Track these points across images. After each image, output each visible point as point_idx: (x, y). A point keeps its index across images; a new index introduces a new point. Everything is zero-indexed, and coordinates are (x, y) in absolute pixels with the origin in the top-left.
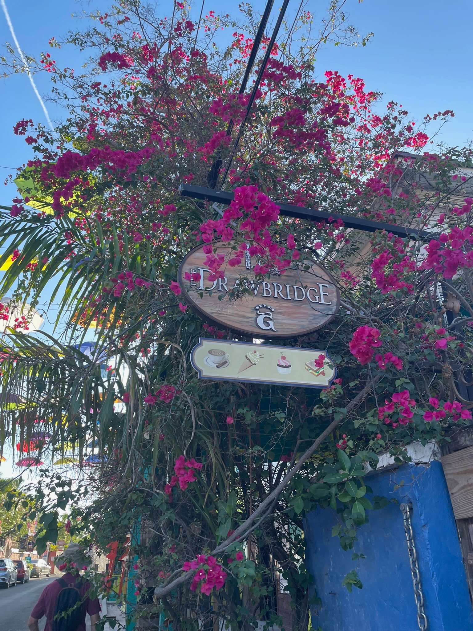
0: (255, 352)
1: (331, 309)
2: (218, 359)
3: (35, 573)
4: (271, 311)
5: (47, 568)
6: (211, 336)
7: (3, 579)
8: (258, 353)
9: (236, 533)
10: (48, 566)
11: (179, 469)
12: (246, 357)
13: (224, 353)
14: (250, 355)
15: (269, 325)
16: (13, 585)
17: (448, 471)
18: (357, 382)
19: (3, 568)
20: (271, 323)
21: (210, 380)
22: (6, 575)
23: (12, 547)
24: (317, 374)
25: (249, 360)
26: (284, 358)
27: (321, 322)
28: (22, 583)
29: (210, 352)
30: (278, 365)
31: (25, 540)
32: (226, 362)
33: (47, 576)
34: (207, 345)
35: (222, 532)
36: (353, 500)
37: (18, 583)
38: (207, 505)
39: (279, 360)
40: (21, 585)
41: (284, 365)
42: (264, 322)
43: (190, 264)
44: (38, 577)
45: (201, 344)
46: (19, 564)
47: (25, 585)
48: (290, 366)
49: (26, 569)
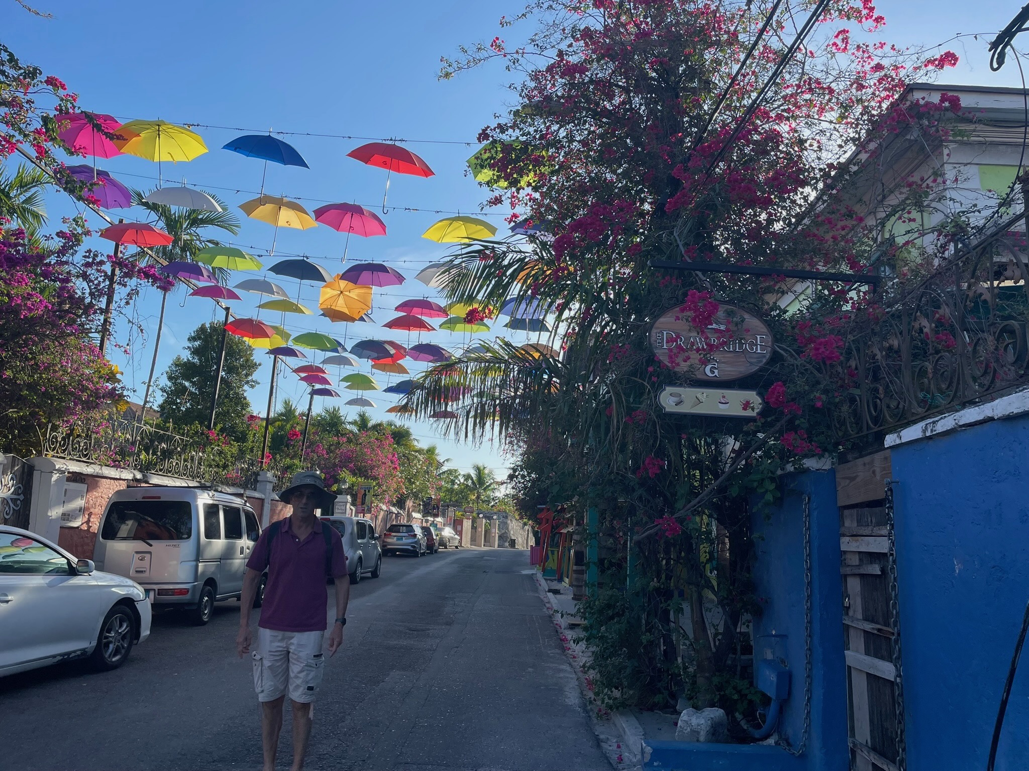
0: (703, 393)
1: (765, 357)
2: (676, 399)
3: (443, 543)
4: (716, 361)
5: (456, 538)
6: (672, 384)
7: (414, 547)
8: (705, 394)
9: (688, 506)
10: (456, 536)
11: (649, 464)
12: (697, 397)
13: (680, 395)
14: (699, 396)
15: (714, 372)
16: (423, 554)
17: (838, 475)
18: (773, 417)
19: (412, 533)
20: (716, 371)
21: (671, 415)
22: (416, 542)
23: (412, 511)
25: (698, 399)
26: (724, 397)
27: (755, 368)
28: (431, 553)
29: (671, 395)
30: (720, 402)
31: (429, 504)
32: (682, 401)
33: (457, 547)
34: (669, 389)
35: (679, 505)
36: (767, 491)
37: (428, 553)
38: (668, 487)
39: (720, 399)
40: (432, 556)
41: (724, 402)
42: (711, 370)
43: (658, 328)
44: (446, 548)
45: (665, 389)
46: (426, 530)
47: (435, 555)
48: (727, 403)
49: (435, 537)
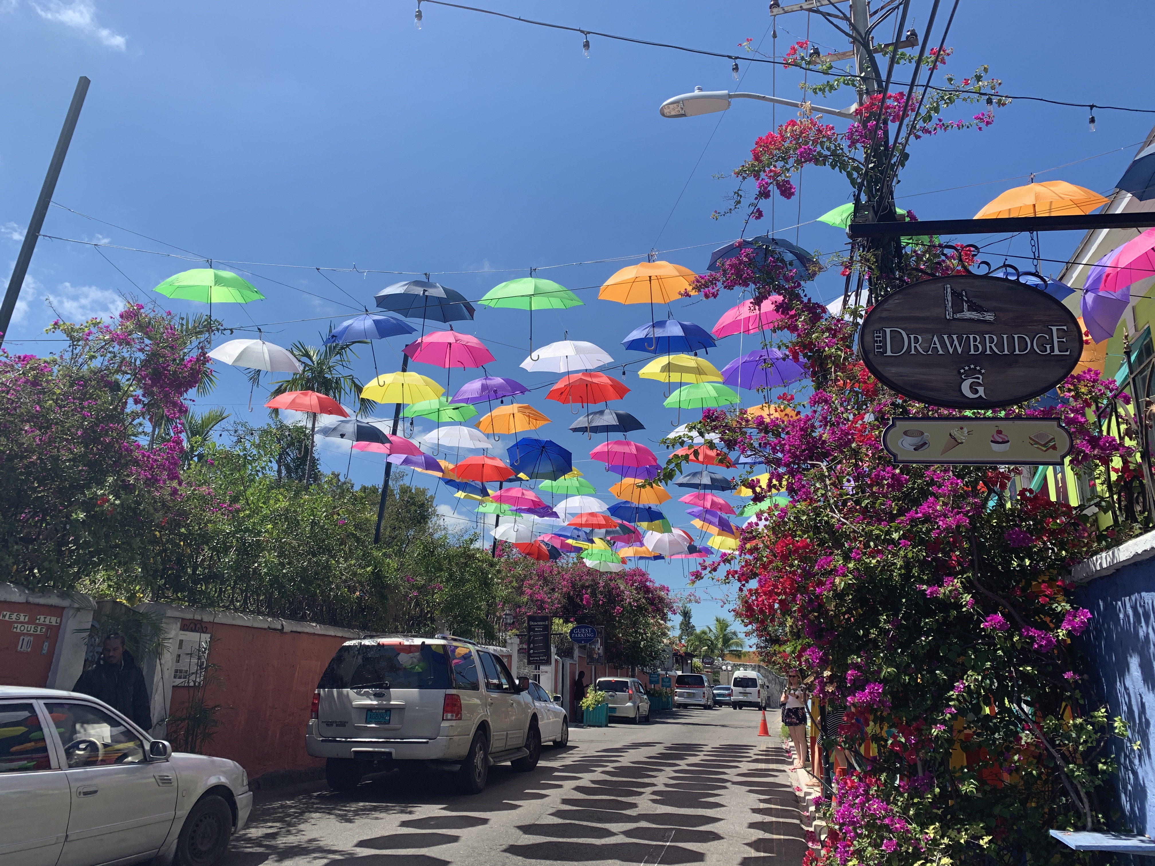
0: (962, 428)
2: (915, 440)
4: (981, 373)
8: (965, 430)
12: (950, 435)
13: (923, 434)
14: (955, 433)
15: (977, 392)
20: (981, 390)
24: (1044, 449)
25: (954, 438)
26: (999, 432)
29: (905, 433)
30: (992, 441)
32: (925, 443)
34: (902, 425)
39: (993, 436)
41: (1001, 440)
42: (971, 387)
45: (894, 426)
48: (1008, 441)
